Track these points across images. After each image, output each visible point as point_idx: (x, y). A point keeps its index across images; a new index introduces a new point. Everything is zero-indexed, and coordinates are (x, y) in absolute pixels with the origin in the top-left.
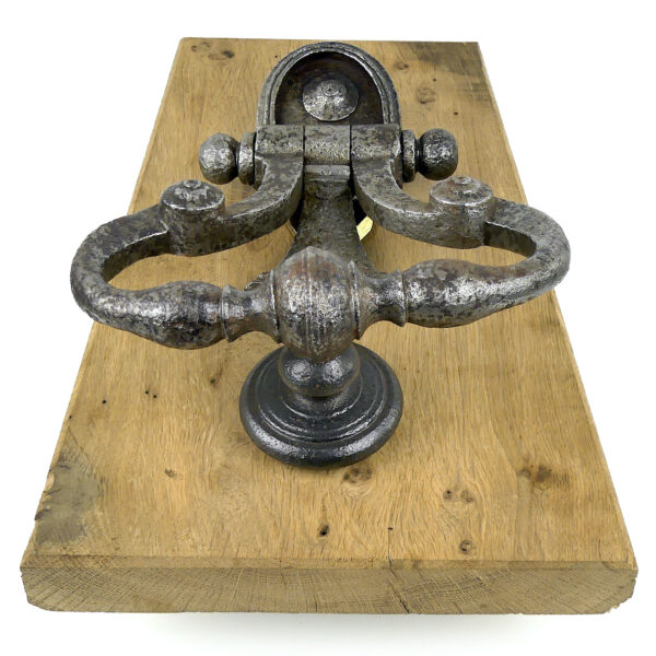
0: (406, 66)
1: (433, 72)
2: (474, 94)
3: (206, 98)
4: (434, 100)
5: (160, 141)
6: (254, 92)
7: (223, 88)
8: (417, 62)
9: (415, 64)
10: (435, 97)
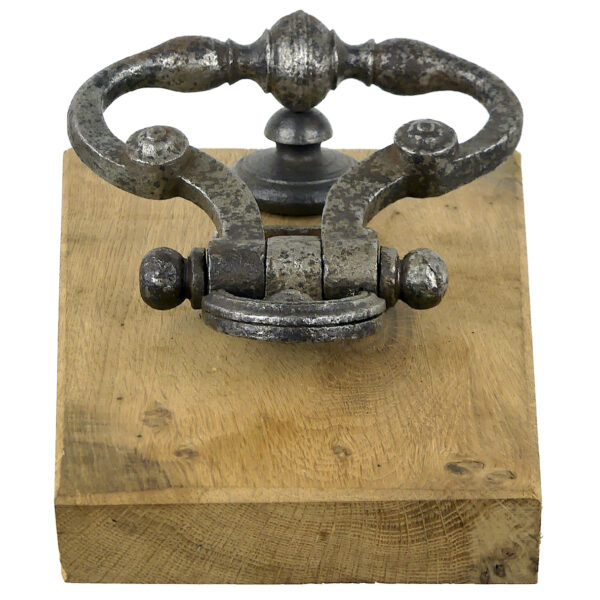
0: (178, 454)
1: (140, 446)
2: (89, 420)
3: (471, 414)
4: (147, 413)
5: (518, 370)
6: (406, 423)
7: (450, 427)
8: (162, 458)
9: (164, 457)
10: (143, 417)
